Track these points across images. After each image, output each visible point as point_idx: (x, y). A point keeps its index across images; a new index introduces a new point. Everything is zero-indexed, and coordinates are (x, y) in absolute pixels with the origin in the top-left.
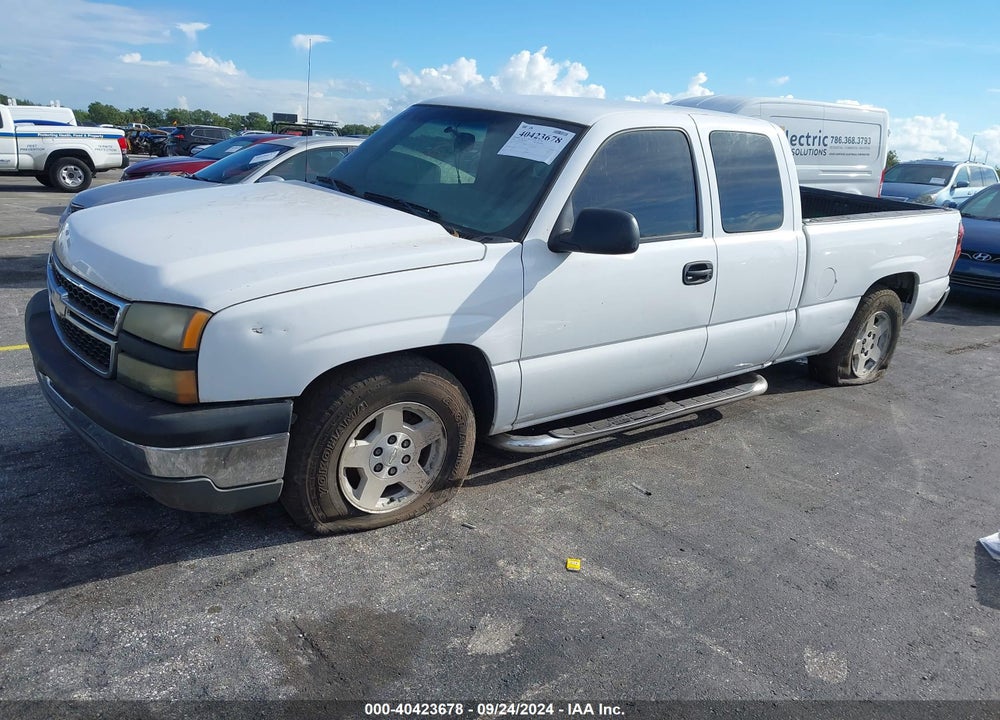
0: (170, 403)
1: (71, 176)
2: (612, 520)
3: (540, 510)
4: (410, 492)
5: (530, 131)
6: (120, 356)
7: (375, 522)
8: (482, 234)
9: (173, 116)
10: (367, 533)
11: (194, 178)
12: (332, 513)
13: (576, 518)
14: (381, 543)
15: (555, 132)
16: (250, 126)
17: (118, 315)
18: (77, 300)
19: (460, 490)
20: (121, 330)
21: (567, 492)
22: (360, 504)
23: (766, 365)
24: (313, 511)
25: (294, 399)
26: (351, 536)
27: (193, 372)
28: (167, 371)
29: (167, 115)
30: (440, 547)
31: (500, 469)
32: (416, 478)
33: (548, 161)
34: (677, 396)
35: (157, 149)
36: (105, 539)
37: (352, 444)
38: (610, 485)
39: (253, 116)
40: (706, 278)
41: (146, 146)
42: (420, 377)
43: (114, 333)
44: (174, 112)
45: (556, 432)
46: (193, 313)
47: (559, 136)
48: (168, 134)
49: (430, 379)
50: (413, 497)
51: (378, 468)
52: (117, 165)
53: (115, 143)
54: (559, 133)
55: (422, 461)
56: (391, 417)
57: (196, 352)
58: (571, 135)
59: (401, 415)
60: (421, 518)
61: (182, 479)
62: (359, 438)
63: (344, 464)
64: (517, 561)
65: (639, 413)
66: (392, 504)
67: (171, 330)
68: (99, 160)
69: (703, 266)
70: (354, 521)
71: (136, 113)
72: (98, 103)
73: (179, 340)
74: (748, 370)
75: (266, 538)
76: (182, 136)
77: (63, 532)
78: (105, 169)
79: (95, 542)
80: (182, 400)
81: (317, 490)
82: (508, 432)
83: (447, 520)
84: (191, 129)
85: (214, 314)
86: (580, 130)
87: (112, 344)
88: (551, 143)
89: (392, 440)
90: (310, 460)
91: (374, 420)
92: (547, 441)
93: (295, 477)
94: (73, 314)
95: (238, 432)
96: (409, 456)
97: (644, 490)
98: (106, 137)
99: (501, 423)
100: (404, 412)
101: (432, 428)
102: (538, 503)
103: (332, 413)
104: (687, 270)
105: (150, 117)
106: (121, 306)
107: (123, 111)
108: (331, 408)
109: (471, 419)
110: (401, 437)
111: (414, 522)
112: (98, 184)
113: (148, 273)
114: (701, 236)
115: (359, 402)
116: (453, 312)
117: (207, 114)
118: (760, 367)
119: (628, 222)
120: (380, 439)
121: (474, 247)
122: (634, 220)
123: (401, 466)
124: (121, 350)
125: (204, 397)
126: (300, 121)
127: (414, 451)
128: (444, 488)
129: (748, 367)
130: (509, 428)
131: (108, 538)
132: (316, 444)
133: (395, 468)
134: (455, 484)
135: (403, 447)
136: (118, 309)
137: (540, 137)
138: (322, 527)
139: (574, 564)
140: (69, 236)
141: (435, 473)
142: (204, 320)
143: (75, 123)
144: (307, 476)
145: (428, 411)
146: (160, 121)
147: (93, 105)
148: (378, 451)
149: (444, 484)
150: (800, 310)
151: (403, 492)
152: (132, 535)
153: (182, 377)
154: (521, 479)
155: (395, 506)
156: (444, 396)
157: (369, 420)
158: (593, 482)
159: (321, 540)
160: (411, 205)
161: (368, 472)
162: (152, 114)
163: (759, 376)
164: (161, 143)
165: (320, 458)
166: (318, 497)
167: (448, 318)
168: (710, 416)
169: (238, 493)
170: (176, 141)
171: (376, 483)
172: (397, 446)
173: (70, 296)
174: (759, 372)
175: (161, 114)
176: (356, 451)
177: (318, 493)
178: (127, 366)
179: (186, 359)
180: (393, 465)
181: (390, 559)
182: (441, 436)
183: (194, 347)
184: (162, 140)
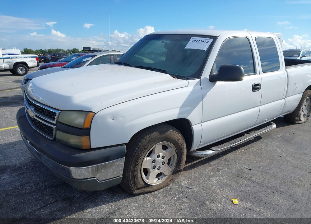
0: (80, 149)
1: (21, 70)
2: (241, 181)
3: (214, 179)
4: (165, 175)
5: (195, 40)
6: (57, 132)
7: (155, 188)
8: (185, 77)
9: (50, 51)
10: (152, 193)
11: (64, 67)
12: (139, 186)
13: (229, 182)
14: (159, 197)
15: (205, 39)
16: (74, 52)
17: (56, 116)
18: (38, 111)
19: (182, 173)
20: (57, 122)
21: (220, 171)
22: (149, 182)
23: (275, 119)
24: (133, 186)
25: (126, 144)
26: (147, 195)
27: (89, 136)
28: (78, 137)
29: (48, 51)
30: (182, 197)
31: (192, 163)
32: (167, 170)
33: (205, 49)
34: (248, 132)
35: (46, 60)
36: (54, 202)
37: (145, 159)
38: (235, 167)
39: (74, 49)
40: (259, 89)
41: (43, 60)
42: (168, 132)
43: (54, 122)
44: (50, 50)
45: (212, 148)
46: (88, 113)
47: (207, 40)
48: (50, 56)
49: (171, 132)
50: (166, 177)
51: (154, 167)
52: (36, 66)
53: (35, 59)
54: (207, 39)
55: (168, 164)
56: (158, 148)
57: (90, 129)
58: (212, 40)
59: (161, 147)
60: (170, 185)
61: (85, 179)
62: (148, 157)
63: (143, 167)
64: (213, 201)
65: (238, 139)
66: (159, 181)
67: (79, 121)
68: (30, 64)
69: (258, 85)
70: (147, 189)
71: (38, 51)
72: (26, 49)
73: (83, 125)
74: (268, 121)
75: (115, 198)
76: (54, 56)
77: (38, 200)
78: (32, 68)
79: (50, 203)
80: (84, 148)
81: (134, 178)
82: (197, 150)
83: (180, 186)
84: (57, 54)
85: (96, 113)
86: (215, 38)
87: (54, 127)
88: (205, 43)
89: (159, 156)
90: (131, 167)
91: (152, 150)
92: (210, 152)
93: (126, 174)
94: (37, 116)
95: (107, 159)
96: (164, 162)
97: (248, 168)
98: (32, 57)
99: (195, 147)
100: (163, 145)
101: (172, 150)
102: (212, 176)
103: (139, 148)
104: (253, 86)
105: (43, 52)
106: (57, 113)
107: (34, 50)
108: (138, 146)
109: (185, 146)
110: (161, 155)
111: (169, 187)
112: (30, 72)
113: (67, 99)
114: (256, 74)
115: (148, 143)
116: (180, 106)
117: (60, 50)
118: (273, 119)
119: (240, 69)
120: (154, 156)
121: (183, 82)
122: (242, 68)
123: (162, 166)
124: (58, 129)
125: (93, 146)
126: (91, 49)
127: (166, 160)
128: (176, 173)
129: (268, 120)
130: (196, 148)
131: (55, 202)
132: (133, 160)
133: (160, 167)
134: (180, 171)
135: (162, 159)
136: (56, 113)
137: (200, 41)
138: (136, 192)
139: (236, 201)
140: (32, 88)
141: (173, 168)
142: (92, 116)
143: (21, 54)
144: (131, 173)
145: (171, 145)
146: (46, 53)
147: (25, 49)
148: (154, 161)
149: (177, 171)
150: (286, 98)
151: (162, 176)
152: (64, 200)
153: (84, 139)
154: (201, 167)
155: (160, 181)
156: (176, 138)
157: (151, 150)
158: (228, 166)
159: (136, 197)
160: (155, 69)
161: (151, 169)
162: (43, 51)
163: (272, 122)
164: (48, 59)
165: (135, 166)
166: (135, 181)
167: (179, 109)
168: (258, 138)
169: (106, 182)
170: (52, 58)
171: (153, 173)
172: (160, 158)
173: (35, 109)
174: (272, 121)
175: (46, 50)
176: (147, 162)
177: (134, 179)
178: (60, 135)
179: (86, 132)
180: (158, 166)
181: (164, 204)
182: (175, 154)
183: (88, 127)
184: (48, 58)
